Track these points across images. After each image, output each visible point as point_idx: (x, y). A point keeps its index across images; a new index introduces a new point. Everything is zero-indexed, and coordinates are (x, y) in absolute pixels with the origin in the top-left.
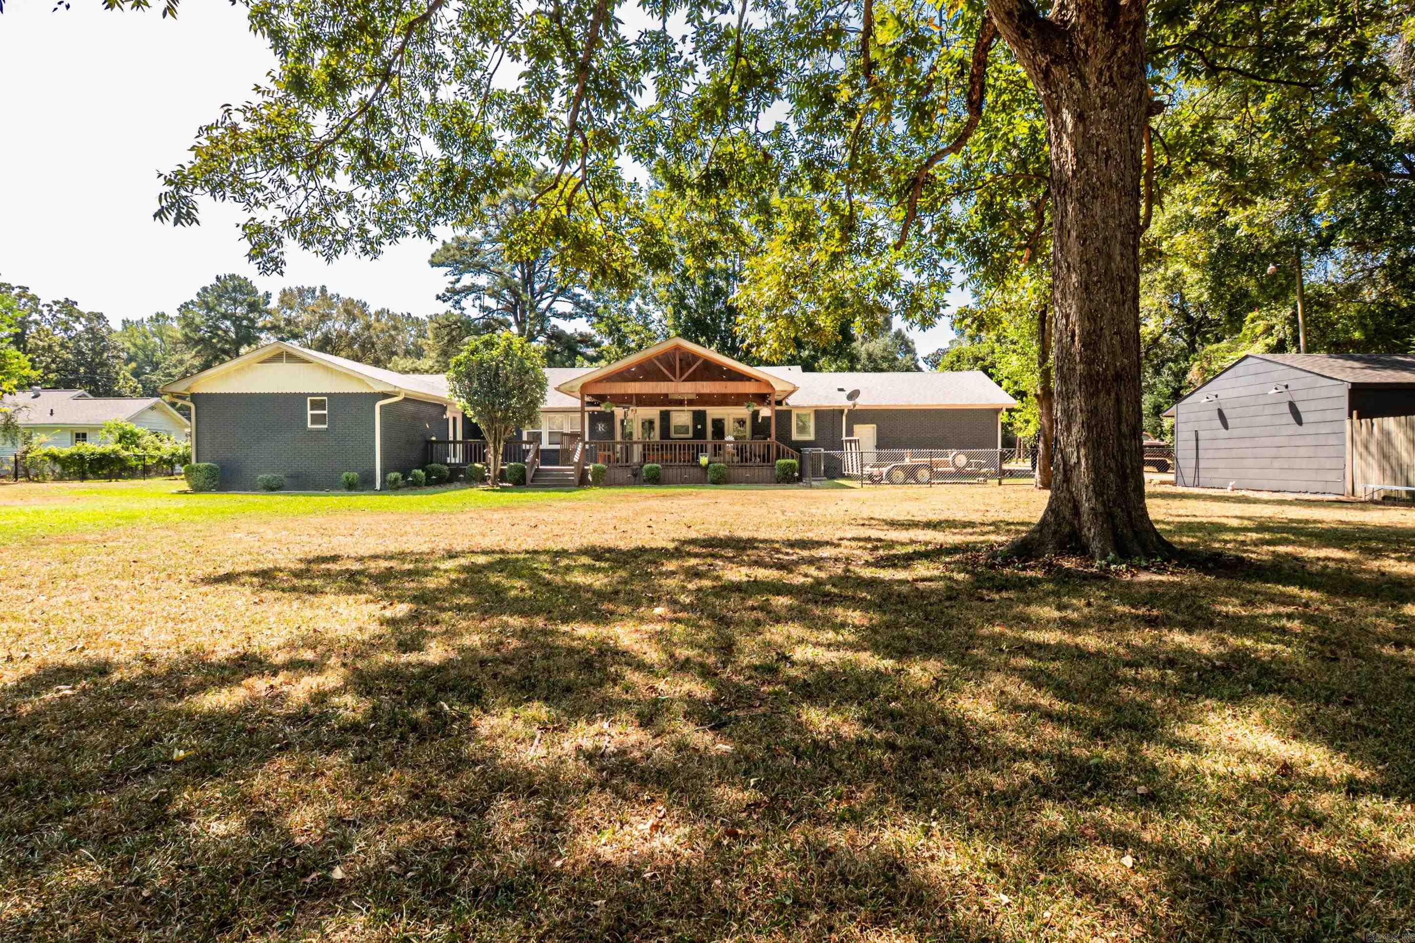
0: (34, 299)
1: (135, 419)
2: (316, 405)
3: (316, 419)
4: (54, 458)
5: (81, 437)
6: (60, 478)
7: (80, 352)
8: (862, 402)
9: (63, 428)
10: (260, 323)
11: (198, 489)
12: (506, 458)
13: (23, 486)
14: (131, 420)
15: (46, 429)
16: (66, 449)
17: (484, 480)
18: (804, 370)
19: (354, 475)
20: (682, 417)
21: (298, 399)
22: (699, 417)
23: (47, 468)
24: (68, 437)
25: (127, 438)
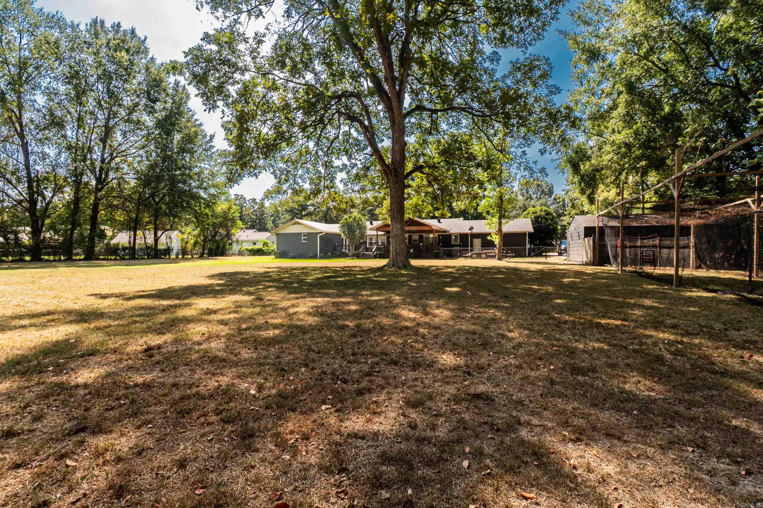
0: (245, 199)
1: (267, 238)
2: (304, 236)
3: (304, 239)
4: (247, 250)
5: (255, 244)
6: (249, 255)
7: (256, 216)
8: (474, 231)
9: (249, 241)
10: (308, 203)
11: (277, 258)
12: (355, 250)
13: (240, 257)
14: (267, 239)
15: (246, 241)
16: (251, 247)
17: (349, 256)
18: (465, 219)
19: (311, 254)
20: (416, 237)
21: (300, 234)
22: (421, 237)
23: (246, 252)
24: (251, 244)
25: (265, 244)
